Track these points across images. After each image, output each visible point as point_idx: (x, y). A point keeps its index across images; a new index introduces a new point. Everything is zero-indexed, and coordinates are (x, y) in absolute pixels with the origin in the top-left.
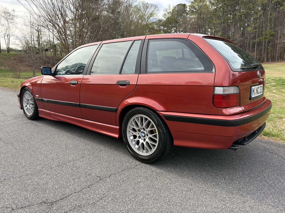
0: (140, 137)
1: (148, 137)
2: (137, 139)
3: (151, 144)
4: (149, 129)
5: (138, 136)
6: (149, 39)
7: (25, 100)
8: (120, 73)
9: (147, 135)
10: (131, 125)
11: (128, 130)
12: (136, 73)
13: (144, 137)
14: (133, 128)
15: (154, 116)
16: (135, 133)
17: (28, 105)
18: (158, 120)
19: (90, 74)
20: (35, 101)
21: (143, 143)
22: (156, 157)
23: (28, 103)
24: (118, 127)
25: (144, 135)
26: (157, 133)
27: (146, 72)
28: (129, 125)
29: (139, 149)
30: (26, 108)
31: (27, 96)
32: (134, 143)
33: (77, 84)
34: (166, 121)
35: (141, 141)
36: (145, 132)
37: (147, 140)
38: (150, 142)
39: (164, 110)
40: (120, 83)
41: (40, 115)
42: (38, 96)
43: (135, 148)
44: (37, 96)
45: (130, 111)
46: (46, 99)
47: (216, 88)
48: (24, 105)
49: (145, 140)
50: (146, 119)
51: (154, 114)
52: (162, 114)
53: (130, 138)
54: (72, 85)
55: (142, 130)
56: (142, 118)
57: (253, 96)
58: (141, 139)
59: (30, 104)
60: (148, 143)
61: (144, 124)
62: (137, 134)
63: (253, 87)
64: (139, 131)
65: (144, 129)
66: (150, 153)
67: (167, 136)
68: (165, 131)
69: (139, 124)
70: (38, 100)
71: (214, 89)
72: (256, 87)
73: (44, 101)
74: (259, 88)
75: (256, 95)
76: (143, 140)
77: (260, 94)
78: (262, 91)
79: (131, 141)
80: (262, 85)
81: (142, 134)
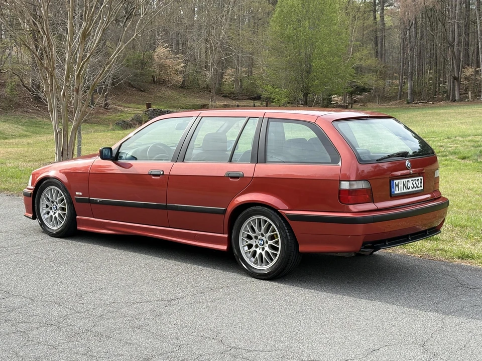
0: (257, 246)
1: (267, 245)
2: (253, 249)
3: (272, 253)
4: (269, 234)
5: (254, 245)
6: (269, 118)
7: (44, 202)
8: (230, 161)
9: (267, 242)
10: (245, 230)
11: (241, 238)
12: (252, 162)
13: (262, 245)
14: (248, 235)
15: (275, 216)
16: (250, 242)
17: (51, 211)
18: (280, 222)
19: (183, 161)
21: (261, 254)
22: (278, 269)
23: (52, 206)
24: (226, 236)
25: (262, 243)
26: (279, 239)
27: (265, 161)
28: (242, 230)
29: (256, 263)
30: (46, 216)
32: (249, 255)
33: (163, 174)
34: (289, 221)
35: (259, 251)
36: (264, 238)
37: (267, 249)
38: (270, 251)
39: (287, 208)
40: (230, 175)
42: (81, 194)
43: (251, 262)
44: (77, 193)
45: (244, 212)
46: (99, 199)
47: (342, 182)
48: (43, 210)
49: (263, 249)
50: (266, 221)
51: (275, 214)
52: (284, 213)
53: (244, 249)
54: (153, 177)
55: (260, 237)
56: (259, 220)
57: (397, 192)
58: (259, 248)
59: (55, 209)
60: (267, 252)
61: (263, 228)
62: (253, 242)
63: (395, 181)
64: (256, 237)
65: (263, 235)
66: (271, 265)
67: (291, 241)
68: (288, 234)
69: (256, 228)
70: (79, 200)
71: (340, 183)
72: (402, 180)
73: (95, 202)
74: (409, 181)
75: (403, 191)
76: (261, 249)
77: (414, 189)
78: (419, 186)
79: (246, 253)
80: (419, 178)
81: (260, 242)
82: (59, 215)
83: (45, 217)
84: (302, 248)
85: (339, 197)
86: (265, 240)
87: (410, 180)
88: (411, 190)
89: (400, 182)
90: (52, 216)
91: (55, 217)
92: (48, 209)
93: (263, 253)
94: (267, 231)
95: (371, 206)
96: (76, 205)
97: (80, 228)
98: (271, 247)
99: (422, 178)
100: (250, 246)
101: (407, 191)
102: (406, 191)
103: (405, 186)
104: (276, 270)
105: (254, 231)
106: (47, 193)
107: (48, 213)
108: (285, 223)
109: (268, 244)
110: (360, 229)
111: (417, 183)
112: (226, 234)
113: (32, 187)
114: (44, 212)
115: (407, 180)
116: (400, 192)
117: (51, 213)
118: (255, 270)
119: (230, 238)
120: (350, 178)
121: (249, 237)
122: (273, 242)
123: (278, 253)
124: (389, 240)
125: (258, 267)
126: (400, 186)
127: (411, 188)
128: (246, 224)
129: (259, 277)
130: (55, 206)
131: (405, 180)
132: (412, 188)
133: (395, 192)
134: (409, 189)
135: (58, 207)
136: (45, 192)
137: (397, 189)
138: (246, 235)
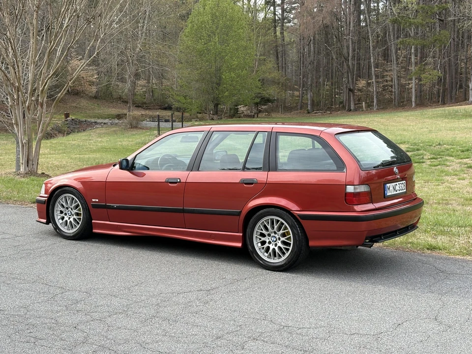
0: (270, 243)
1: (280, 242)
2: (267, 245)
3: (284, 248)
4: (281, 232)
5: (267, 241)
6: (277, 132)
7: (59, 208)
9: (279, 239)
10: (259, 229)
11: (254, 236)
12: (264, 170)
13: (275, 242)
14: (262, 233)
15: (287, 216)
16: (263, 239)
18: (292, 221)
19: (198, 170)
20: (86, 209)
21: (274, 249)
23: (66, 212)
25: (275, 239)
26: (291, 235)
28: (256, 229)
29: (270, 256)
30: (61, 221)
32: (263, 251)
33: (180, 182)
34: (301, 221)
35: (272, 247)
36: (276, 235)
37: (280, 244)
38: (282, 246)
39: (299, 209)
40: (245, 182)
42: (97, 200)
43: (264, 256)
44: (93, 200)
46: (115, 205)
47: (348, 187)
49: (276, 245)
50: (278, 221)
51: (288, 214)
52: (296, 214)
53: (257, 246)
54: (170, 185)
55: (273, 234)
56: (272, 220)
58: (271, 244)
59: (70, 214)
60: (280, 248)
61: (276, 227)
62: (267, 239)
63: (387, 185)
64: (269, 235)
65: (275, 233)
66: (283, 258)
67: (302, 238)
68: (299, 231)
69: (269, 227)
70: (95, 206)
71: (346, 187)
72: (392, 184)
73: (113, 208)
74: (397, 185)
76: (274, 245)
78: (403, 188)
79: (259, 249)
80: (403, 182)
81: (273, 239)
82: (75, 220)
83: (59, 222)
84: (311, 243)
85: (345, 199)
86: (277, 237)
87: (397, 183)
89: (391, 186)
90: (66, 221)
91: (71, 222)
92: (63, 215)
93: (276, 248)
94: (279, 229)
95: (370, 206)
96: (92, 211)
97: (95, 231)
98: (284, 243)
100: (263, 243)
102: (395, 193)
103: (394, 189)
104: (289, 262)
105: (267, 229)
106: (61, 200)
107: (63, 218)
108: (296, 221)
109: (281, 240)
110: (363, 226)
112: (240, 233)
113: (46, 195)
114: (59, 217)
115: (395, 184)
116: (391, 194)
117: (66, 218)
118: (269, 264)
119: (244, 236)
120: (353, 183)
121: (263, 235)
122: (285, 239)
123: (291, 248)
124: (384, 234)
125: (272, 261)
126: (390, 189)
128: (259, 223)
129: (272, 269)
130: (69, 212)
132: (399, 190)
133: (388, 194)
134: (397, 191)
135: (73, 213)
136: (59, 199)
137: (389, 191)
138: (259, 234)
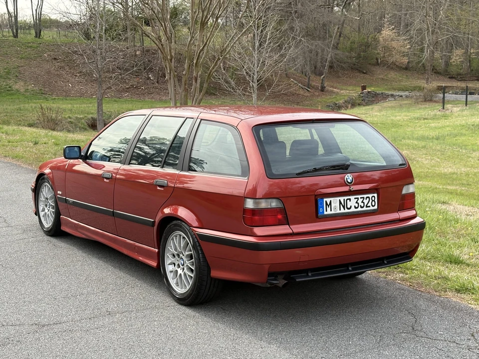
0: (179, 266)
1: (186, 266)
2: (176, 268)
3: (189, 275)
4: (187, 253)
5: (177, 264)
7: (42, 198)
9: (186, 262)
13: (183, 265)
16: (173, 260)
17: (46, 208)
19: (129, 164)
20: (56, 202)
21: (181, 274)
24: (157, 251)
25: (183, 262)
26: (194, 260)
28: (167, 246)
29: (178, 284)
31: (46, 192)
32: (172, 275)
33: (112, 178)
35: (180, 271)
36: (183, 257)
37: (185, 270)
38: (187, 273)
40: (158, 183)
41: (64, 228)
42: (61, 193)
43: (173, 283)
44: (58, 192)
46: (72, 200)
48: (41, 208)
49: (183, 270)
50: (184, 238)
52: (195, 231)
53: (169, 268)
54: (105, 180)
55: (181, 255)
57: (328, 212)
58: (180, 269)
60: (185, 274)
61: (182, 246)
62: (176, 261)
63: (325, 200)
64: (178, 256)
66: (188, 288)
69: (177, 245)
72: (338, 199)
74: (350, 199)
75: (338, 211)
77: (359, 209)
78: (370, 204)
79: (169, 273)
80: (370, 196)
81: (181, 261)
82: (51, 212)
83: (42, 214)
86: (184, 259)
87: (352, 198)
88: (353, 209)
89: (335, 201)
92: (44, 206)
94: (185, 249)
96: (59, 204)
99: (376, 195)
100: (174, 265)
101: (347, 211)
102: (342, 211)
103: (343, 205)
109: (186, 264)
111: (366, 201)
112: (156, 248)
115: (346, 198)
116: (333, 212)
117: (46, 211)
122: (189, 263)
123: (193, 277)
125: (179, 290)
126: (333, 206)
127: (353, 207)
130: (48, 204)
131: (342, 199)
132: (355, 208)
133: (325, 213)
134: (350, 209)
135: (50, 205)
137: (329, 209)
